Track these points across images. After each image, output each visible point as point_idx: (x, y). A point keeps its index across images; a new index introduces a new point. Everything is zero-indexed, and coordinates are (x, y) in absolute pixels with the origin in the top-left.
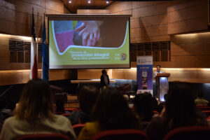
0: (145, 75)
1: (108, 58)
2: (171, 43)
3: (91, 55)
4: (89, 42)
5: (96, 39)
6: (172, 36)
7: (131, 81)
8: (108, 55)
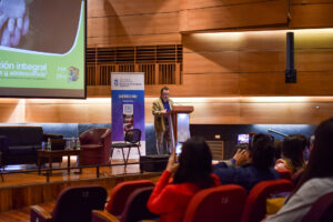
0: (128, 110)
1: (43, 75)
2: (185, 50)
3: (9, 66)
4: (6, 38)
5: (21, 31)
6: (186, 35)
7: (74, 125)
8: (44, 68)
